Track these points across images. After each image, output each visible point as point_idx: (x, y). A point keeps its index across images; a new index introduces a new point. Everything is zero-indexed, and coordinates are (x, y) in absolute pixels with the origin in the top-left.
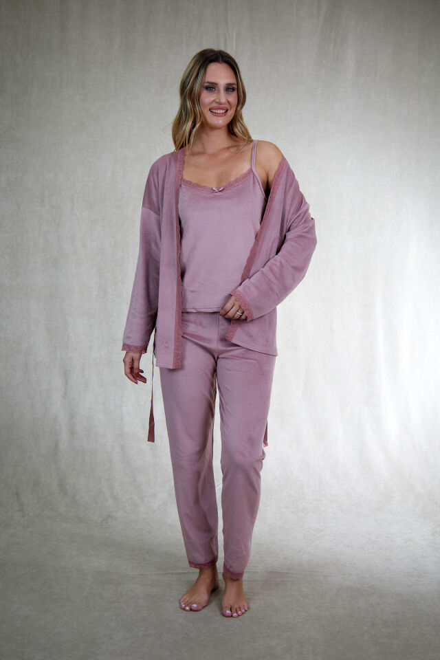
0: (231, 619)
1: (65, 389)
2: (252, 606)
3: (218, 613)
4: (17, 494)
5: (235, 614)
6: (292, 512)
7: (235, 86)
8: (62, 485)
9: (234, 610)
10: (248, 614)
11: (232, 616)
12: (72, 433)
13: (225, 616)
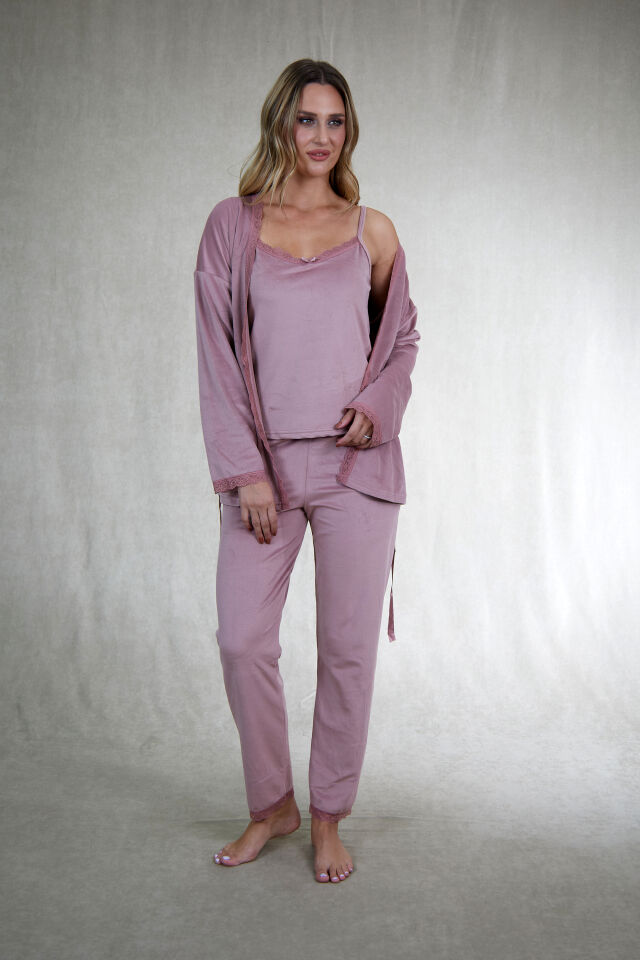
0: (328, 885)
1: (88, 555)
2: (360, 866)
3: (311, 876)
4: (19, 707)
5: (335, 878)
6: (418, 731)
7: (343, 118)
8: (83, 693)
9: (333, 873)
10: (353, 878)
11: (330, 880)
12: (99, 618)
13: (319, 881)
